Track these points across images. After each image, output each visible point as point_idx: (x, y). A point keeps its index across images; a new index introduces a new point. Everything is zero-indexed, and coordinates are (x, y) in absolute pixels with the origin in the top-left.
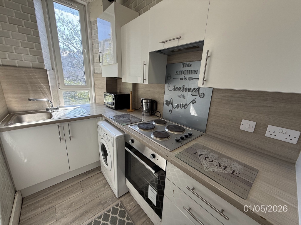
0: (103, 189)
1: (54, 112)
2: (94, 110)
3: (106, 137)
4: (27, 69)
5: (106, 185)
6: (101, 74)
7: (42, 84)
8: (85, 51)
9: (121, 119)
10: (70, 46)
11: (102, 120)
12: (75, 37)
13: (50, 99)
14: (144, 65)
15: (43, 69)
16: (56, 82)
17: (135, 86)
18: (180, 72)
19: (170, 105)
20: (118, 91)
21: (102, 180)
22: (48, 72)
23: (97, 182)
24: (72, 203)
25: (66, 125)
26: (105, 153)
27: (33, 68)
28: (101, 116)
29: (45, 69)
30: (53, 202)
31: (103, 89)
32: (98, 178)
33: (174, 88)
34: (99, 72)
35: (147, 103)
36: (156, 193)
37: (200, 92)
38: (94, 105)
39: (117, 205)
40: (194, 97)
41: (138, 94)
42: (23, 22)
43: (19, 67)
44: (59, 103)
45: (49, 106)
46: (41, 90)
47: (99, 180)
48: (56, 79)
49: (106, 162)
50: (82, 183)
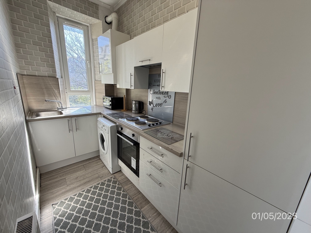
0: (101, 169)
1: (63, 111)
2: (95, 110)
3: (104, 127)
4: (44, 78)
5: (103, 167)
6: (101, 81)
7: (54, 89)
8: (88, 62)
9: (115, 115)
10: (71, 52)
11: (101, 117)
12: (76, 43)
13: (60, 101)
14: (131, 75)
15: (56, 77)
16: (64, 87)
17: (128, 91)
18: (157, 81)
19: (152, 105)
20: (115, 95)
21: (100, 164)
22: (59, 80)
23: (97, 165)
24: (78, 177)
25: (73, 119)
26: (103, 140)
27: (48, 77)
28: (100, 114)
29: (57, 77)
30: (64, 176)
31: (102, 93)
32: (97, 163)
33: (154, 92)
34: (99, 79)
35: (136, 104)
36: (135, 160)
37: (169, 95)
38: (95, 106)
39: (112, 178)
40: (165, 98)
41: (130, 97)
42: (43, 44)
43: (39, 76)
44: (66, 104)
45: (59, 106)
46: (53, 94)
47: (98, 164)
48: (64, 85)
49: (104, 148)
50: (85, 166)
